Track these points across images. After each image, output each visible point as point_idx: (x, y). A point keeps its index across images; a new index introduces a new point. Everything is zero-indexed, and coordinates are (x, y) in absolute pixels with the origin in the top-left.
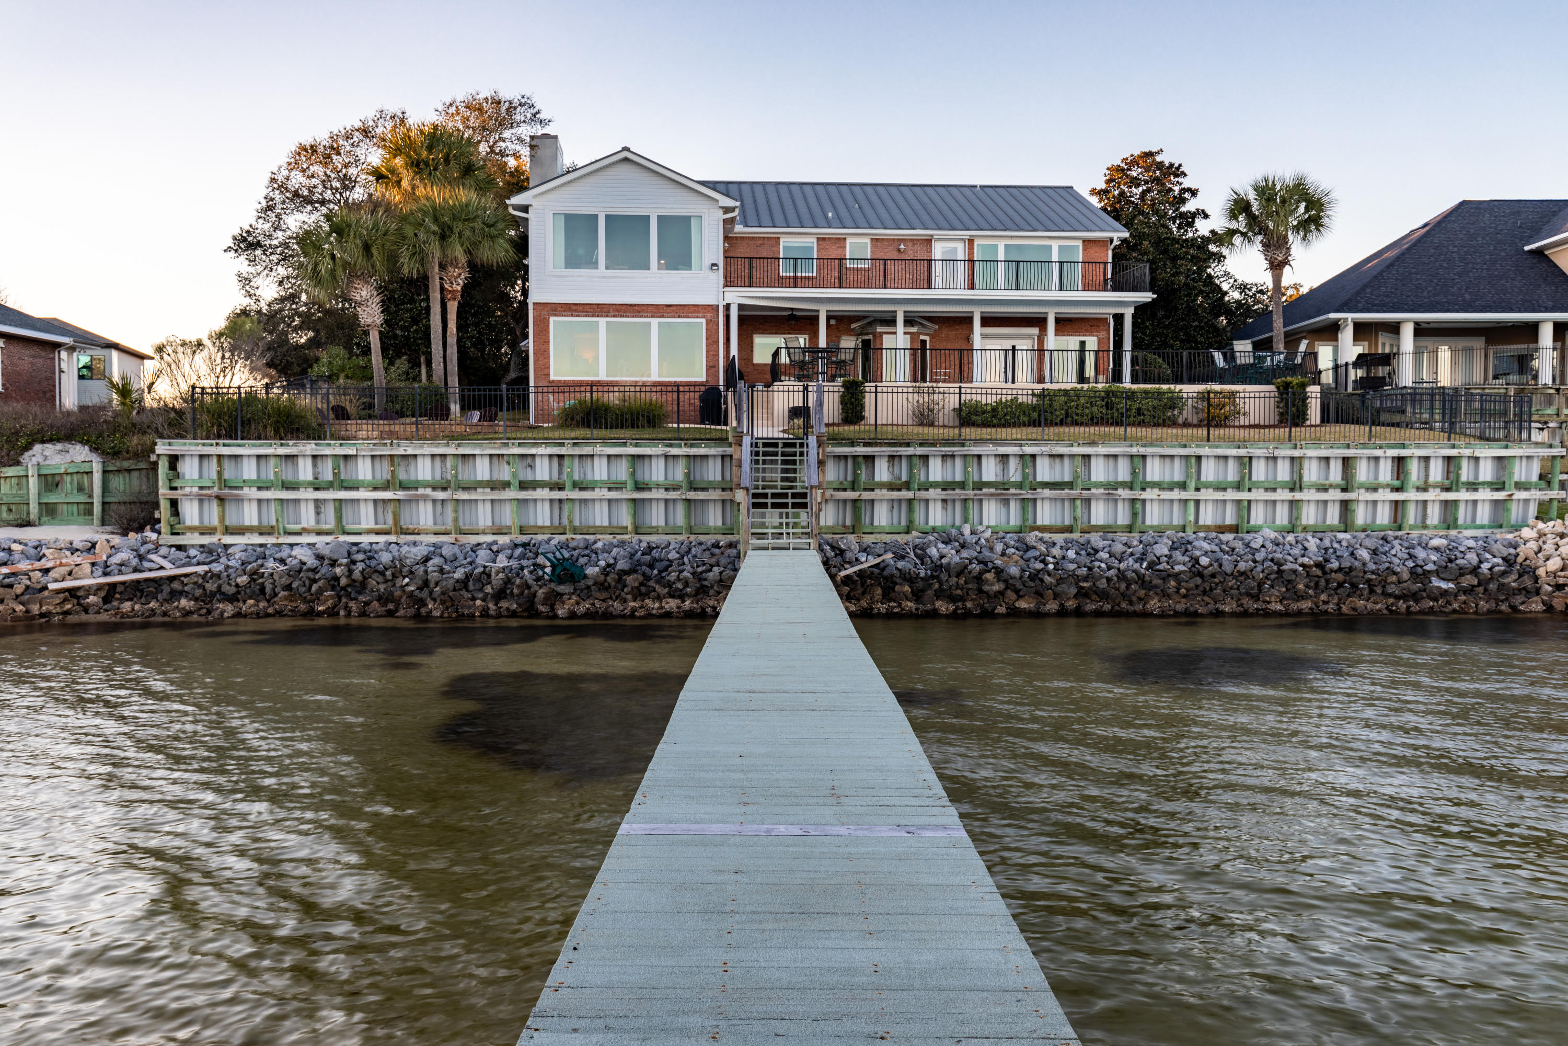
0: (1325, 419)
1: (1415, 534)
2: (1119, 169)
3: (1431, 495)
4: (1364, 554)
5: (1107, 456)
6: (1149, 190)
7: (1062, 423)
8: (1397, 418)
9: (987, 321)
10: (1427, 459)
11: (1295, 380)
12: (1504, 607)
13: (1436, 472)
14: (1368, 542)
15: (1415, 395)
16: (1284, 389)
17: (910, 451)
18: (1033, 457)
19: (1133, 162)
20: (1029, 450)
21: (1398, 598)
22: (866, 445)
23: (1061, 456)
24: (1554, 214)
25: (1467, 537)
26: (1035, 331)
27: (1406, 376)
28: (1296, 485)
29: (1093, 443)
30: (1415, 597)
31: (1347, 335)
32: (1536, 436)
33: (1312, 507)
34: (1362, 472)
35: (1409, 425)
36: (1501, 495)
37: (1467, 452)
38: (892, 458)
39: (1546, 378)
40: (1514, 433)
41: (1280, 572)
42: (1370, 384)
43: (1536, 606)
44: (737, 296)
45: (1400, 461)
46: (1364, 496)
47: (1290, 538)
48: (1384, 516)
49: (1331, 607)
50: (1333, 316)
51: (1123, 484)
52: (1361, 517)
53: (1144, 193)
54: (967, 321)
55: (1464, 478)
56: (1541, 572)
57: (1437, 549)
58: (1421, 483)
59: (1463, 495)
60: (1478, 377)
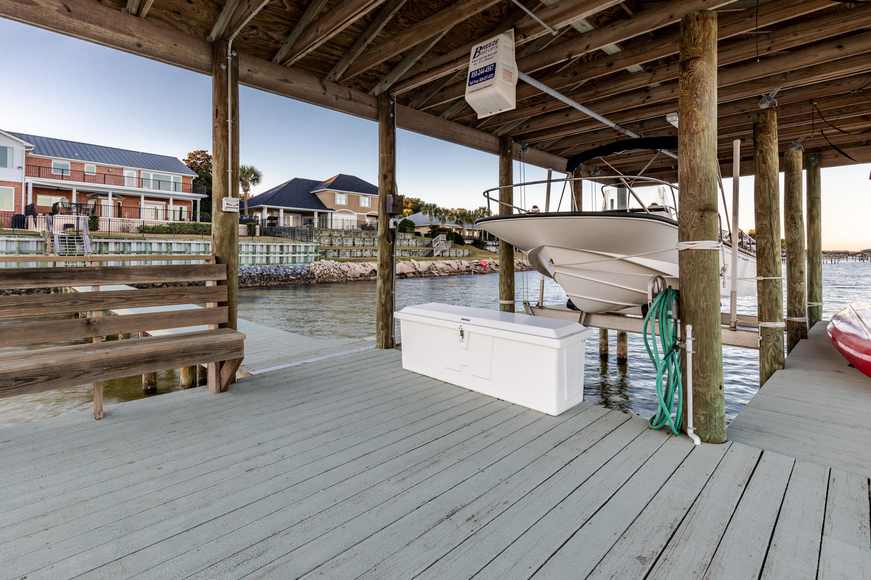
0: (261, 235)
1: (286, 265)
2: (193, 154)
3: (290, 255)
4: (273, 271)
5: (197, 244)
6: (203, 162)
7: (179, 233)
8: (280, 235)
9: (146, 198)
10: (288, 246)
11: (253, 224)
12: (307, 282)
13: (291, 249)
14: (274, 267)
15: (284, 229)
16: (250, 226)
17: (124, 241)
18: (171, 244)
19: (198, 153)
20: (169, 241)
21: (282, 281)
22: (105, 238)
23: (181, 244)
24: (317, 184)
25: (298, 265)
26: (165, 203)
27: (281, 224)
28: (254, 253)
29: (192, 240)
30: (286, 281)
31: (265, 211)
32: (314, 241)
33: (259, 259)
34: (272, 249)
35: (282, 237)
36: (306, 255)
37: (298, 244)
38: (116, 243)
39: (316, 226)
40: (309, 240)
41: (250, 276)
42: (272, 225)
43: (314, 282)
44: (32, 180)
45: (282, 247)
46: (272, 255)
47: (253, 267)
48: (278, 261)
49: (265, 284)
50: (261, 206)
51: (202, 252)
52: (271, 261)
53: (201, 163)
54: (139, 198)
55: (297, 251)
56: (315, 274)
57: (291, 269)
58: (287, 252)
59: (297, 255)
60: (300, 225)
